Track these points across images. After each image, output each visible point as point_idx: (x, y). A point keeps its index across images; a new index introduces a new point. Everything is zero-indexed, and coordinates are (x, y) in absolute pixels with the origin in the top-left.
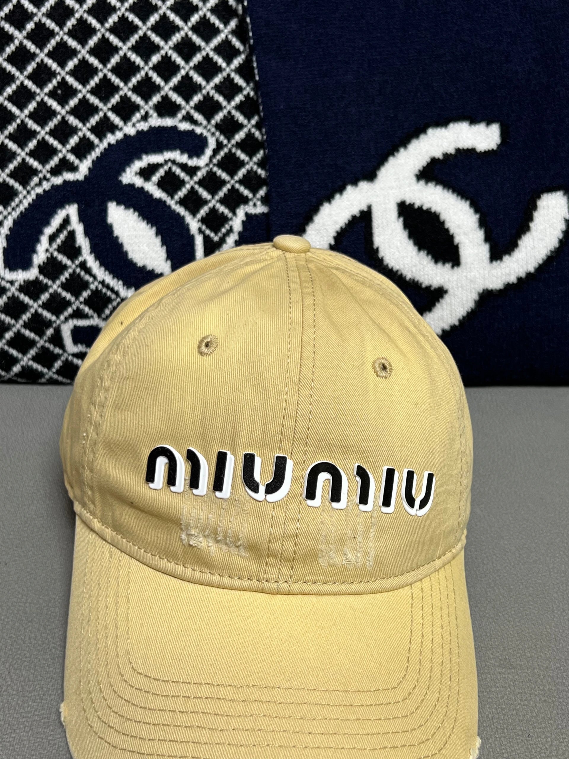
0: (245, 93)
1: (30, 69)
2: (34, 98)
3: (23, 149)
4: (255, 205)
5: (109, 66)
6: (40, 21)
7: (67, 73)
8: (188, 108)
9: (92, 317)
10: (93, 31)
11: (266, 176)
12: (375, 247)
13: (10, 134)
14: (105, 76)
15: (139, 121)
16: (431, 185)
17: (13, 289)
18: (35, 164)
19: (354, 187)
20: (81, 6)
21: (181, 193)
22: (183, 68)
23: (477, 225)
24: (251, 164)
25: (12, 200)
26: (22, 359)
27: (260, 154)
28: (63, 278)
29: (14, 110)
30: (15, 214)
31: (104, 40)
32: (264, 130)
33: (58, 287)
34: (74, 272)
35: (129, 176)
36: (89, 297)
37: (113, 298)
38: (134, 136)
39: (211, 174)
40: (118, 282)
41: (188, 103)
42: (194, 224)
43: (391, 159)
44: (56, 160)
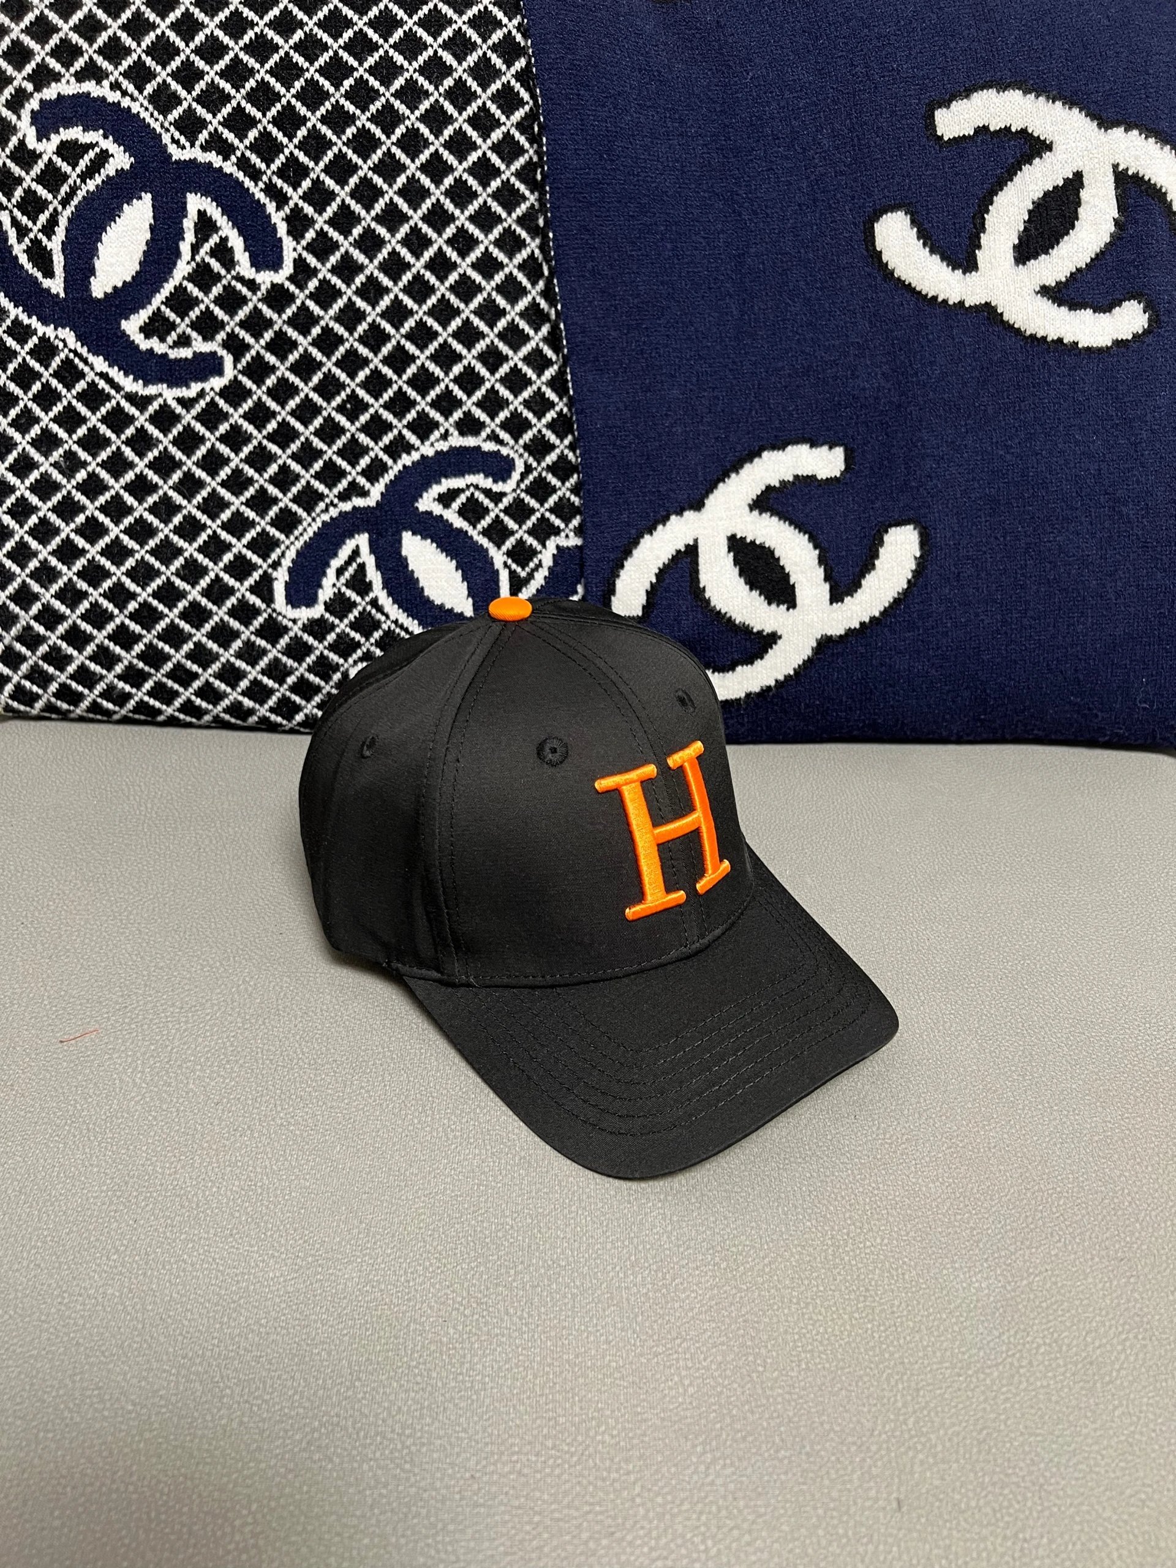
0: (557, 409)
1: (315, 380)
2: (320, 413)
3: (307, 471)
4: (567, 536)
5: (405, 377)
6: (327, 325)
7: (357, 385)
8: (493, 425)
10: (387, 338)
11: (581, 504)
12: (701, 586)
13: (293, 453)
14: (400, 388)
15: (437, 440)
16: (766, 516)
17: (296, 628)
18: (321, 488)
19: (679, 517)
20: (374, 309)
21: (485, 523)
22: (489, 380)
23: (816, 562)
24: (564, 490)
25: (296, 528)
26: (306, 707)
27: (573, 479)
28: (351, 617)
29: (298, 426)
30: (299, 544)
31: (399, 348)
32: (578, 452)
33: (346, 626)
34: (364, 609)
35: (426, 503)
36: (381, 638)
38: (432, 458)
39: (518, 500)
41: (493, 419)
42: (498, 557)
43: (721, 485)
44: (344, 483)
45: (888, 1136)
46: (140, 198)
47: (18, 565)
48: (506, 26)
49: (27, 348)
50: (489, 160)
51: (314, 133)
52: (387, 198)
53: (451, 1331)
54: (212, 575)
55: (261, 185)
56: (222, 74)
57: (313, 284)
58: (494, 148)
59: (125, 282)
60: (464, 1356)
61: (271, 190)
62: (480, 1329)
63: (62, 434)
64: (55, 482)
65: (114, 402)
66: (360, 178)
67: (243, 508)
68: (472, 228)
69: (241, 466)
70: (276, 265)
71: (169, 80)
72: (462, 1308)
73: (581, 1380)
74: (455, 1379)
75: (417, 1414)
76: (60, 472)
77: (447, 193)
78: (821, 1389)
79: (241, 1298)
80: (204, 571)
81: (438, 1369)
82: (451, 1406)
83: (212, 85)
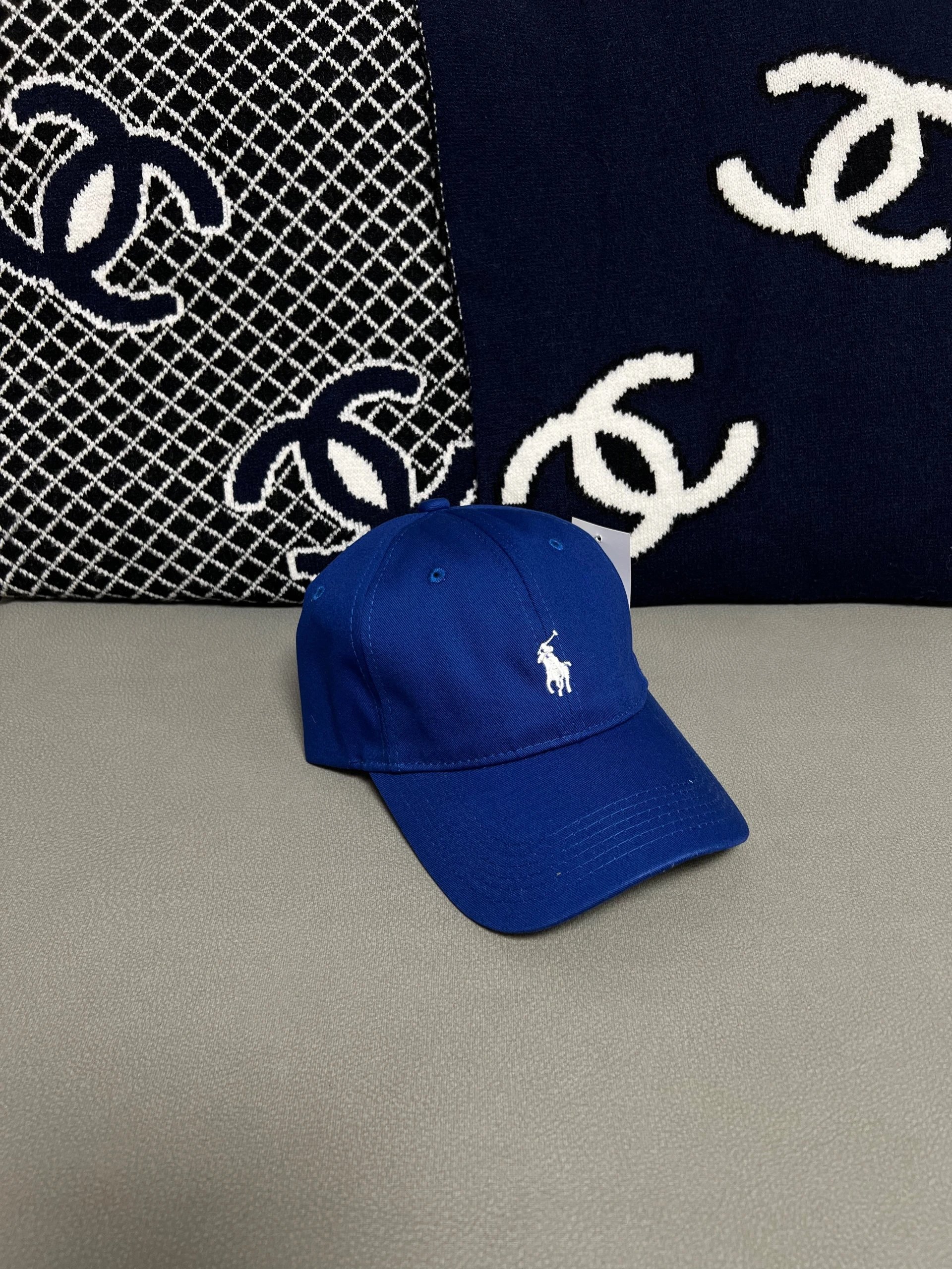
0: (453, 333)
1: (253, 315)
2: (258, 343)
3: (248, 391)
4: (464, 440)
5: (326, 311)
6: (261, 269)
7: (287, 318)
8: (400, 349)
9: (315, 545)
10: (311, 278)
11: (474, 412)
13: (236, 375)
14: (323, 320)
15: (355, 362)
16: (628, 415)
17: (242, 520)
18: (260, 404)
19: (554, 419)
20: (299, 255)
21: (395, 430)
22: (396, 311)
23: (671, 454)
24: (460, 401)
25: (241, 438)
26: (251, 585)
27: (468, 392)
28: (288, 510)
29: (239, 353)
31: (321, 286)
32: (471, 369)
33: (284, 518)
34: (298, 503)
35: (347, 415)
36: (312, 526)
37: (334, 528)
38: (350, 377)
39: (423, 411)
40: (339, 513)
41: (400, 344)
42: (407, 459)
43: (589, 390)
44: (279, 400)
45: (736, 941)
46: (103, 169)
47: (13, 475)
48: (402, 14)
49: (15, 295)
50: (392, 126)
51: (245, 109)
52: (307, 161)
53: (366, 1116)
54: (172, 478)
55: (203, 154)
56: (168, 63)
57: (248, 236)
58: (396, 117)
59: (93, 239)
60: (376, 1138)
61: (211, 159)
62: (390, 1114)
63: (46, 366)
64: (41, 405)
65: (87, 338)
66: (285, 146)
67: (196, 422)
68: (378, 184)
69: (193, 388)
70: (217, 220)
71: (124, 70)
72: (375, 1096)
73: (474, 1158)
74: (368, 1158)
75: (336, 1189)
76: (45, 398)
77: (357, 156)
78: (678, 1166)
79: (190, 1089)
80: (166, 475)
81: (354, 1149)
82: (364, 1182)
83: (160, 73)
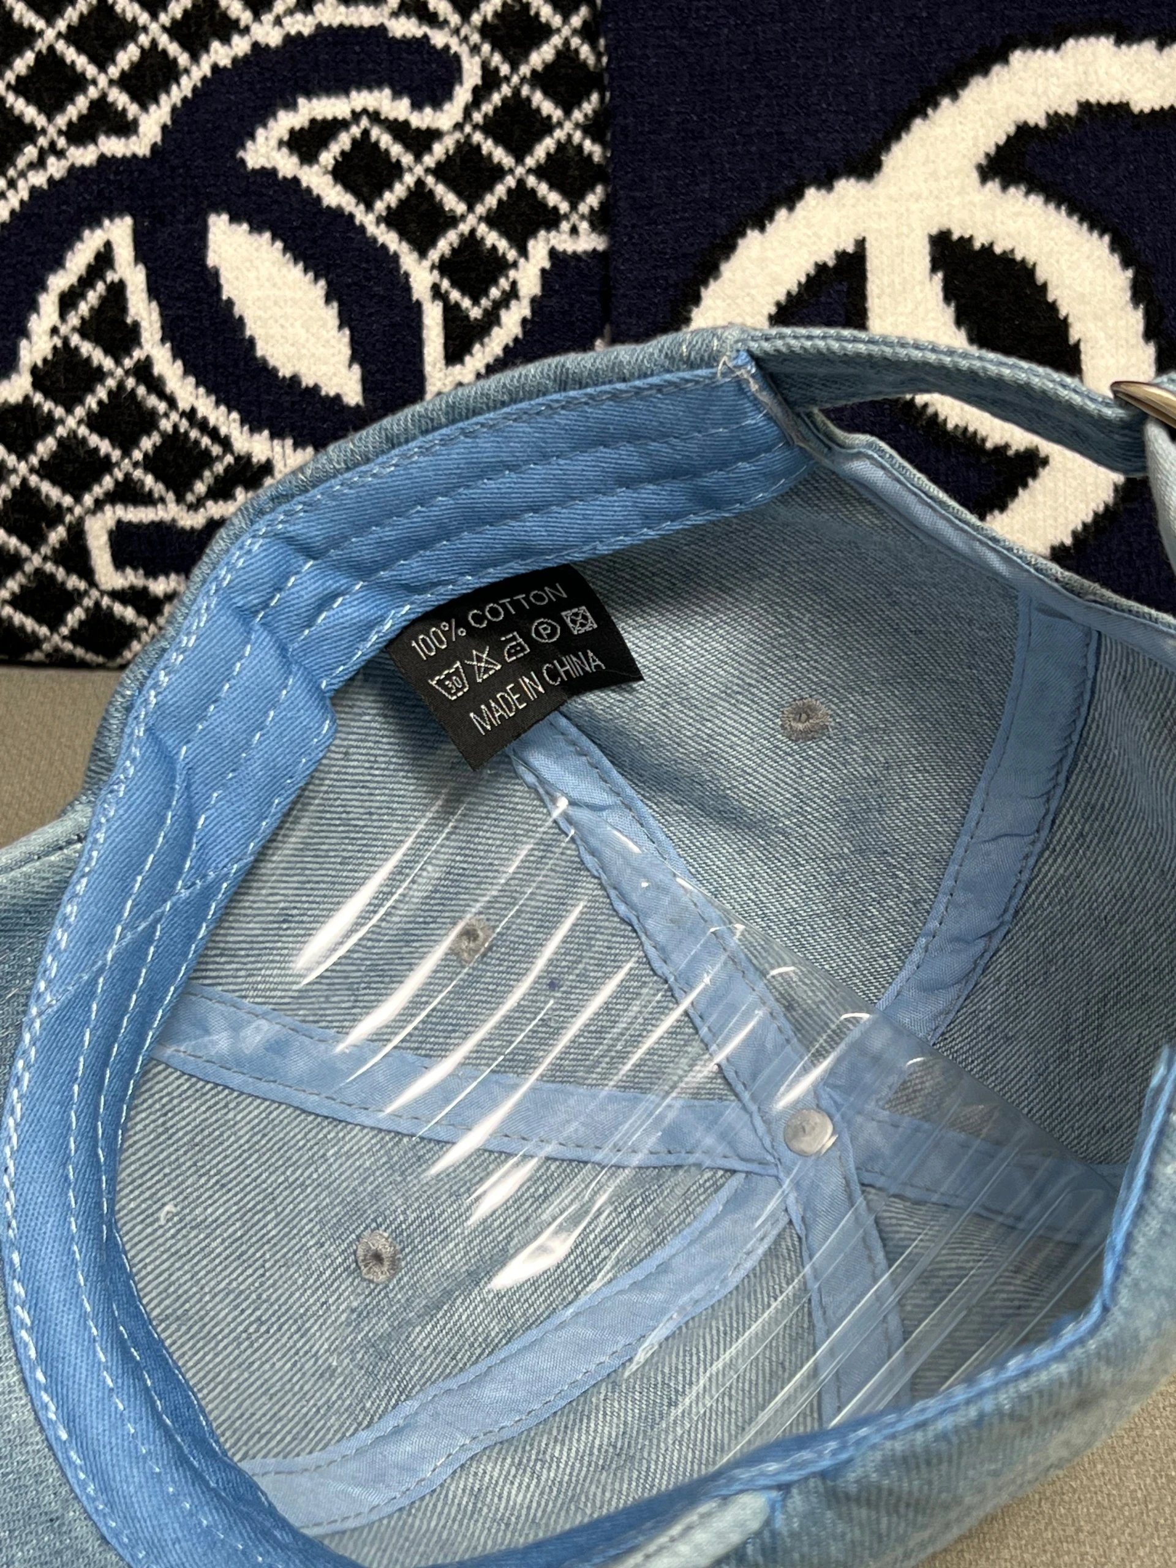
11: (605, 157)
16: (1016, 193)
19: (823, 192)
23: (1126, 295)
24: (568, 126)
27: (589, 101)
32: (602, 42)
33: (80, 422)
35: (263, 150)
37: (214, 454)
38: (277, 51)
39: (467, 148)
40: (229, 412)
42: (421, 276)
43: (918, 125)
44: (81, 104)
